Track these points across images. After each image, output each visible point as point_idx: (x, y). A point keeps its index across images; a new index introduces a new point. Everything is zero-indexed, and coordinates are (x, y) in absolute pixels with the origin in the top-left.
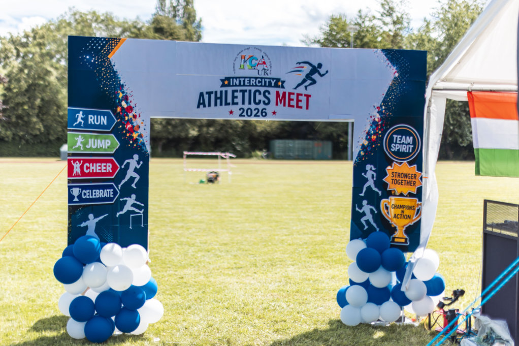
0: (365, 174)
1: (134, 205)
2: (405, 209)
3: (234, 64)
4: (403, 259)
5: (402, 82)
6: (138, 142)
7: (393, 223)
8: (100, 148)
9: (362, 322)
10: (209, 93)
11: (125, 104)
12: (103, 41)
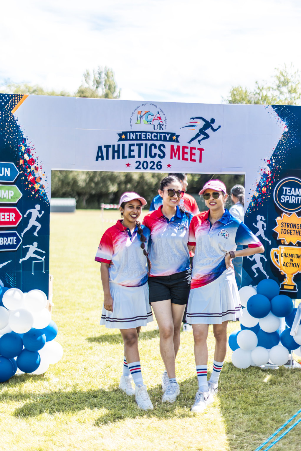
0: (256, 224)
1: (36, 252)
2: (294, 257)
3: (131, 119)
4: (292, 305)
5: (292, 136)
6: (40, 193)
7: (282, 270)
8: (4, 198)
9: (253, 365)
10: (107, 147)
11: (28, 157)
12: (7, 97)
